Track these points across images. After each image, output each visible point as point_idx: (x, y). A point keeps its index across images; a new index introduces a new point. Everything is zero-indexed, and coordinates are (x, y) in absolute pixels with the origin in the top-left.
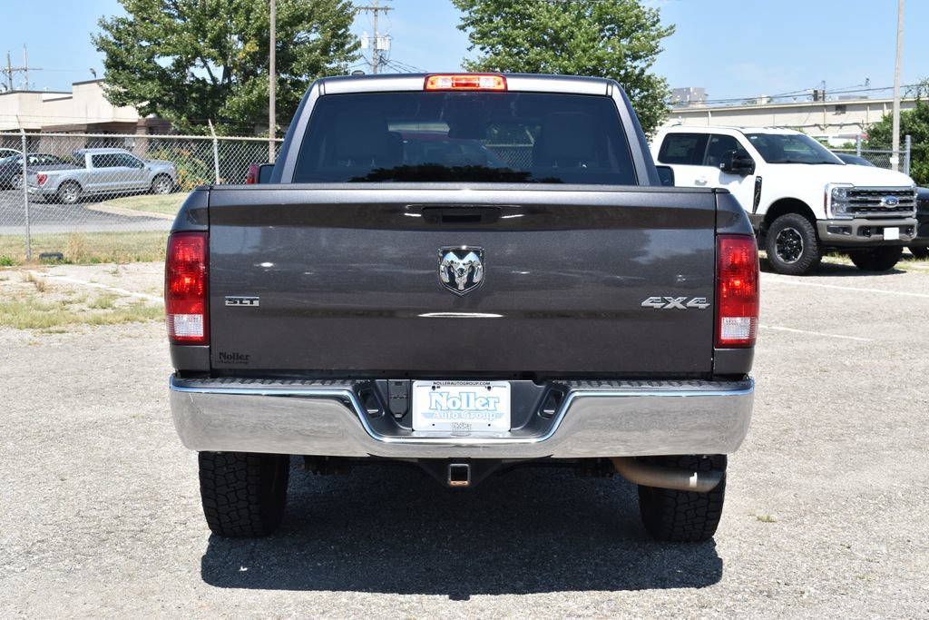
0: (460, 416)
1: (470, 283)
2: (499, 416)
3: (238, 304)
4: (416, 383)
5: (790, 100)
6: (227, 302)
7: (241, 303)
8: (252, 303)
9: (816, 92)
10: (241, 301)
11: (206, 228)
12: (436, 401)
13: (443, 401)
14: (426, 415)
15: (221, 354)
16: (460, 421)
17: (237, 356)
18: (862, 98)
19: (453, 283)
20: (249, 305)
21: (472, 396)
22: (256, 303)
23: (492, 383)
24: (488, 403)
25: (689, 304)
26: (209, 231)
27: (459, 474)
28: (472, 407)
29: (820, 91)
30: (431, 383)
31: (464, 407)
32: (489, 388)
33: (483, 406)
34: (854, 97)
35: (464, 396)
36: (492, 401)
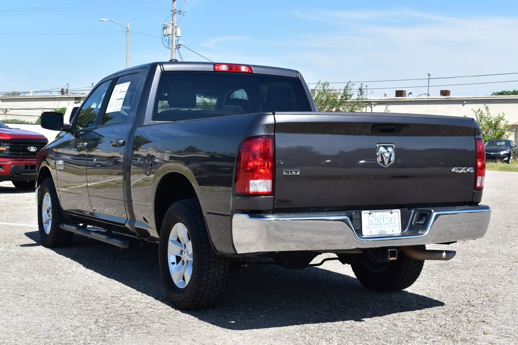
0: (381, 228)
1: (390, 161)
2: (396, 226)
3: (290, 174)
4: (363, 212)
5: (48, 94)
6: (284, 172)
7: (291, 173)
8: (296, 173)
9: (62, 89)
10: (291, 172)
11: (273, 134)
12: (371, 220)
13: (373, 220)
14: (367, 228)
15: (279, 200)
16: (381, 229)
17: (286, 201)
18: (82, 94)
19: (383, 162)
20: (295, 174)
21: (385, 217)
22: (298, 173)
23: (393, 211)
24: (391, 220)
25: (467, 170)
26: (274, 136)
27: (393, 254)
28: (385, 223)
29: (65, 90)
30: (368, 211)
31: (382, 223)
32: (392, 213)
33: (390, 221)
34: (78, 93)
35: (382, 217)
36: (393, 219)
